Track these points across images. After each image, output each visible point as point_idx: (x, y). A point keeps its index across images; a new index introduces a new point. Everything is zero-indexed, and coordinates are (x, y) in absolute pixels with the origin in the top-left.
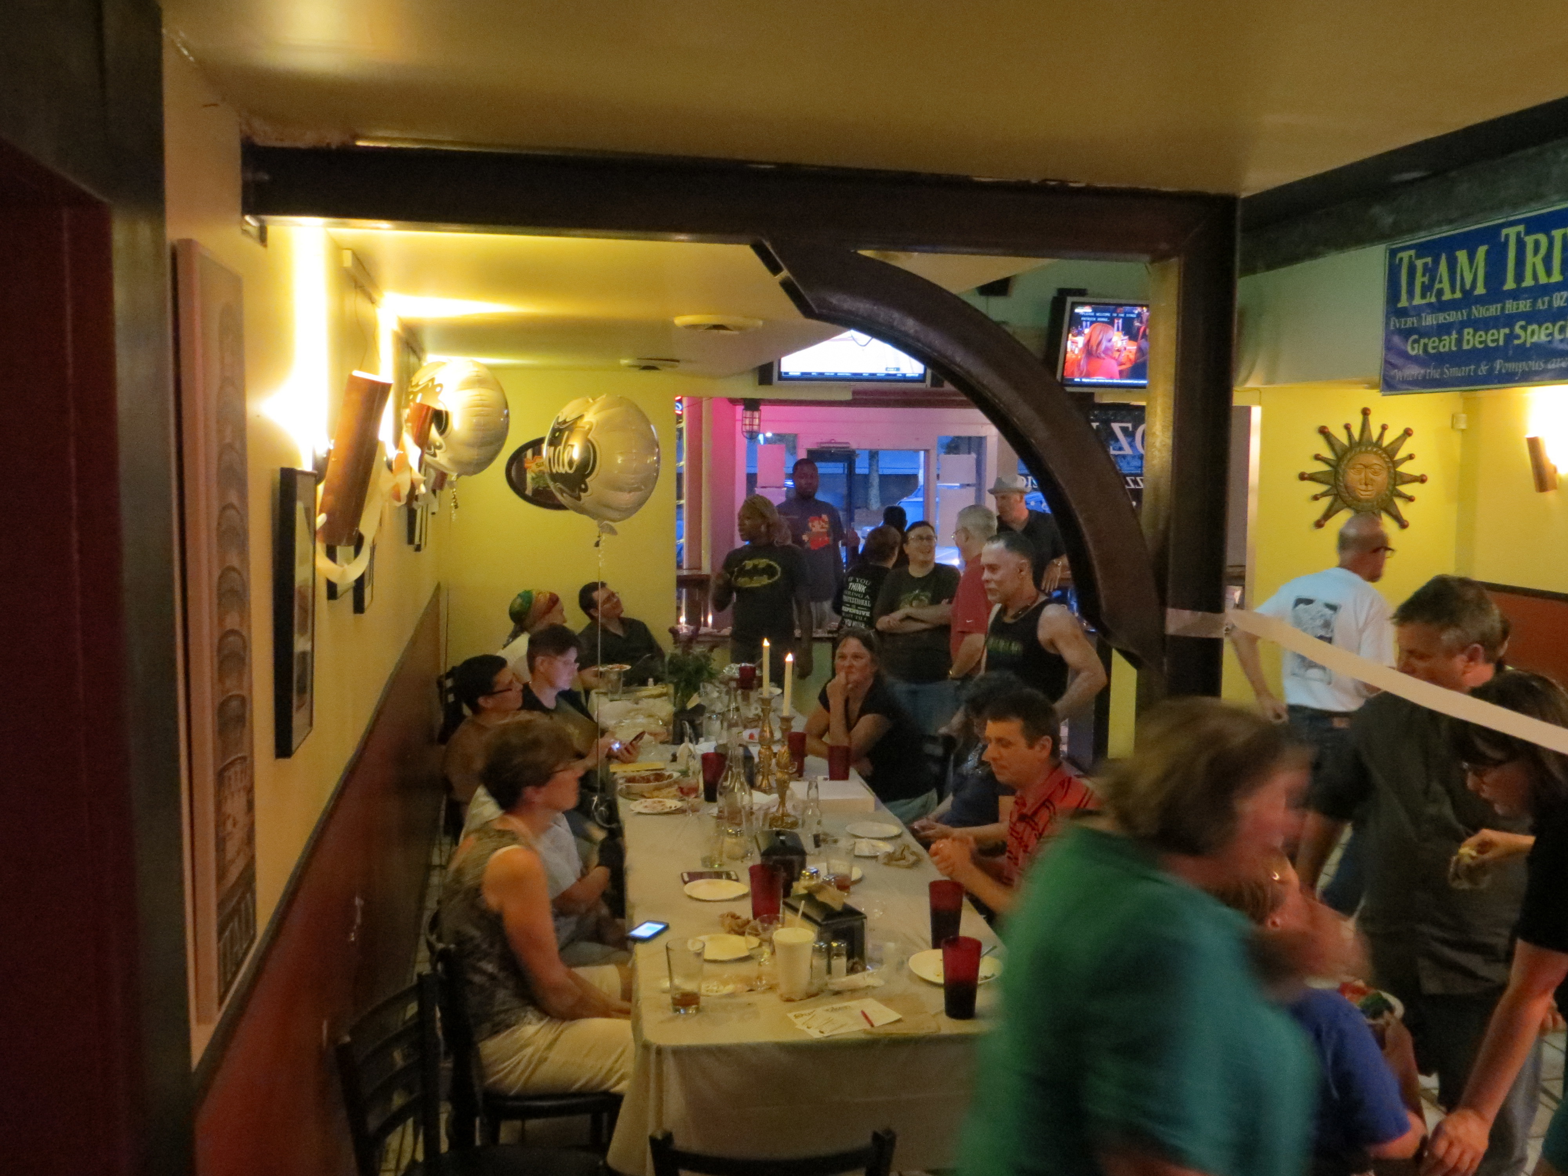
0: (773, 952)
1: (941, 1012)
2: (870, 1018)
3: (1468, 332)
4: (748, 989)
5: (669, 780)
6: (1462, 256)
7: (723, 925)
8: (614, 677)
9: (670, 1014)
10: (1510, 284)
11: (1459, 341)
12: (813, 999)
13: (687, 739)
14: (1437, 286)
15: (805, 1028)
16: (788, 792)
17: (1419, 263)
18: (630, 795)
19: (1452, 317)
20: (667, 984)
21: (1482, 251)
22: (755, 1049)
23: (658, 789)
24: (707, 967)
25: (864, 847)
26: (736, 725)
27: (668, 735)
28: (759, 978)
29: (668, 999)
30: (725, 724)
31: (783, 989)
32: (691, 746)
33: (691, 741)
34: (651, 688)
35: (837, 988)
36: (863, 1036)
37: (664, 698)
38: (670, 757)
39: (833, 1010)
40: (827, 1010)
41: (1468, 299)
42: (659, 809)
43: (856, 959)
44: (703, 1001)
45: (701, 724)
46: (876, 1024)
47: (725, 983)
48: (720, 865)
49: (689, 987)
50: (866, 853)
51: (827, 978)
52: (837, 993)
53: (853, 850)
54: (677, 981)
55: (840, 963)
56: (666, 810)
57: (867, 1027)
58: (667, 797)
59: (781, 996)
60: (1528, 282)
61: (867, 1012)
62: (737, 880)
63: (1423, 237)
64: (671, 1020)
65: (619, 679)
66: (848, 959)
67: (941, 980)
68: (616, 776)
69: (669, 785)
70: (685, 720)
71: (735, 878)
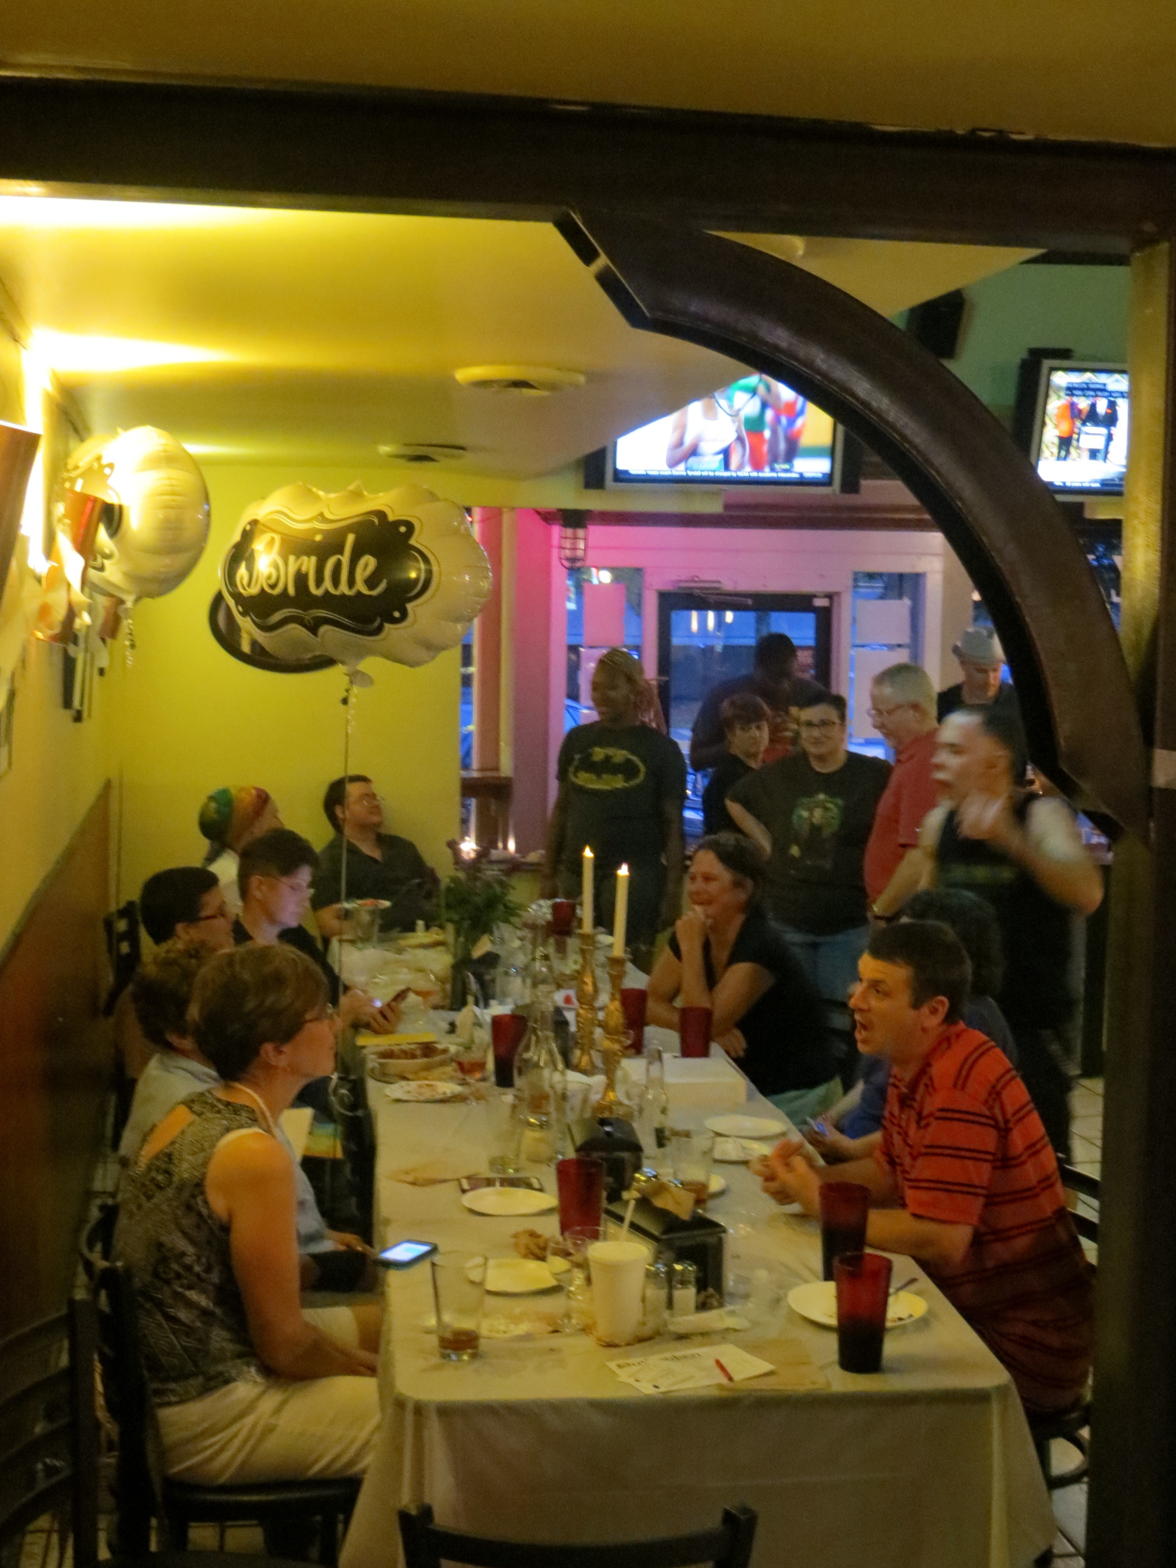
0: (589, 1280)
1: (833, 1363)
2: (729, 1369)
4: (550, 1329)
5: (443, 1057)
7: (516, 1246)
8: (366, 918)
9: (436, 1360)
12: (646, 1344)
13: (470, 999)
15: (632, 1381)
16: (619, 1074)
18: (385, 1077)
20: (432, 1321)
22: (557, 1408)
23: (428, 1068)
24: (490, 1301)
25: (729, 1149)
26: (544, 981)
27: (444, 998)
28: (568, 1316)
29: (433, 1341)
30: (529, 982)
31: (603, 1330)
32: (477, 1010)
33: (477, 1004)
34: (421, 935)
35: (681, 1330)
36: (715, 1393)
37: (440, 948)
38: (445, 1026)
39: (676, 1358)
40: (667, 1359)
42: (427, 1094)
43: (711, 1290)
44: (483, 1344)
45: (493, 981)
46: (737, 1377)
47: (516, 1320)
48: (517, 1170)
49: (466, 1324)
50: (734, 1156)
51: (666, 1314)
52: (682, 1337)
53: (711, 1150)
54: (447, 1318)
55: (687, 1295)
56: (439, 1097)
57: (724, 1381)
58: (440, 1080)
59: (599, 1339)
61: (723, 1361)
62: (541, 1190)
64: (436, 1368)
65: (373, 922)
66: (699, 1291)
67: (833, 1321)
68: (365, 1051)
69: (443, 1064)
70: (470, 974)
71: (536, 1185)
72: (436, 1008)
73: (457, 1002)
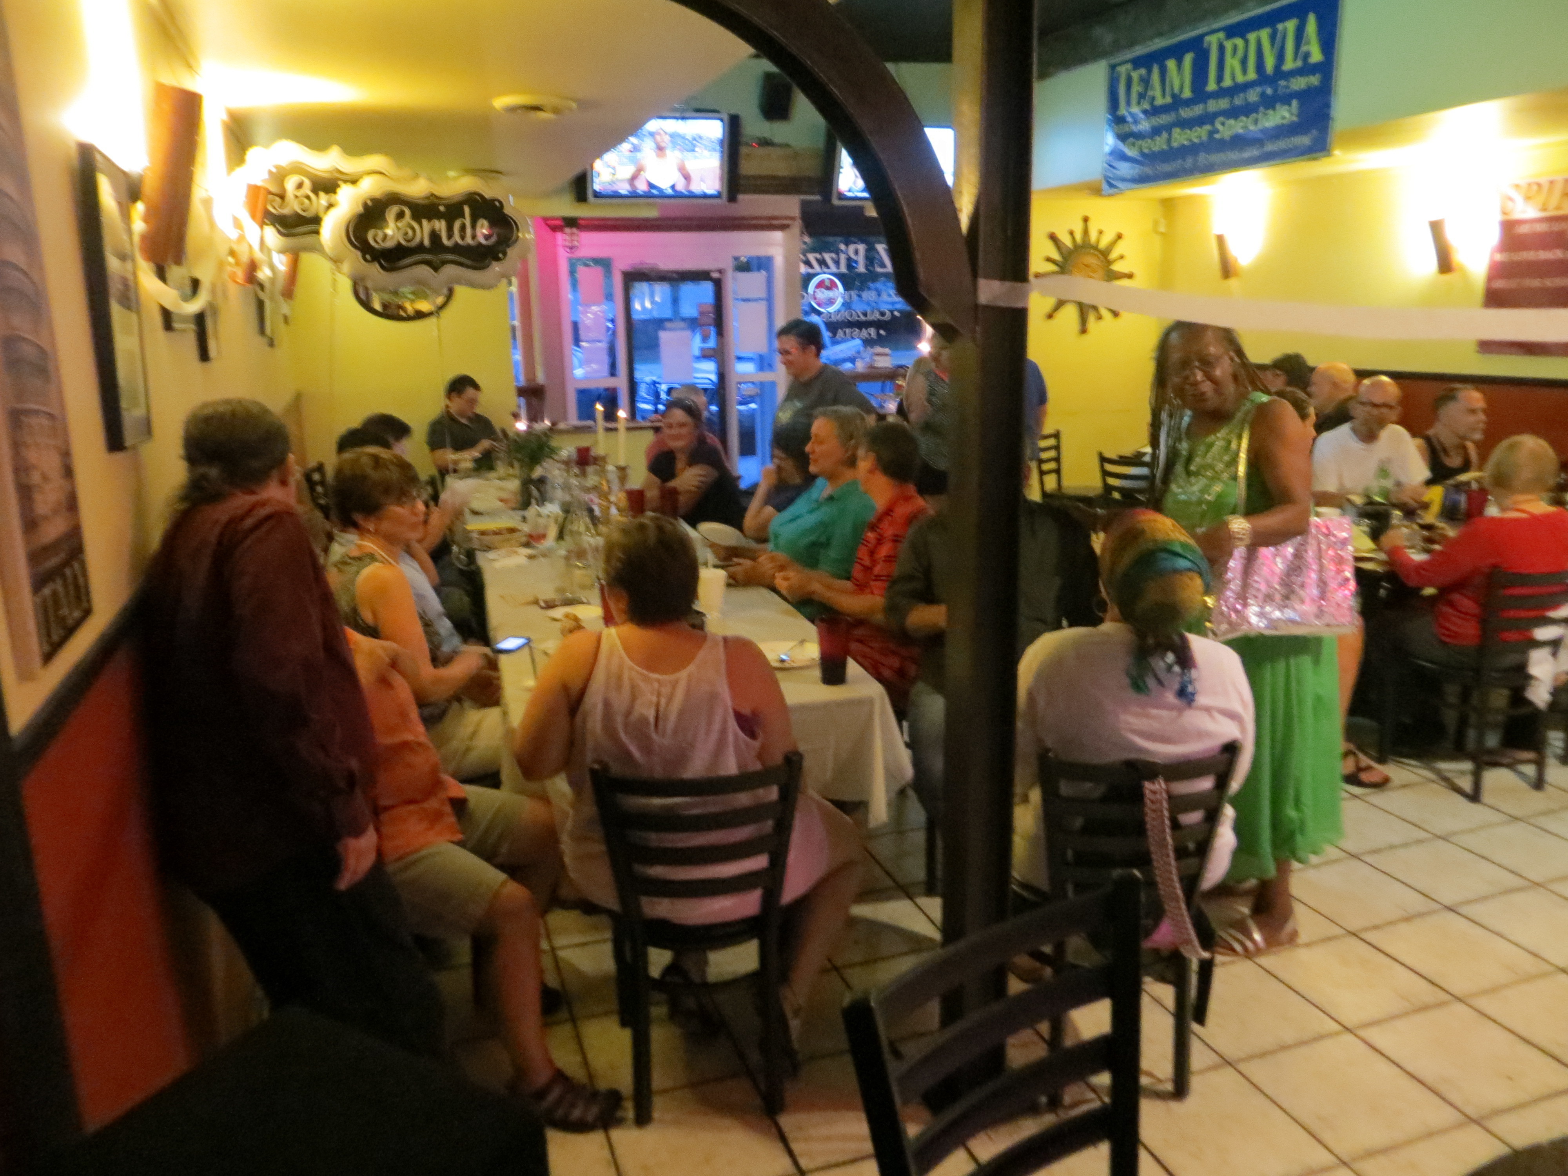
3: (1176, 131)
5: (520, 534)
6: (1171, 64)
10: (1212, 86)
11: (1169, 141)
14: (1150, 93)
17: (1135, 75)
19: (1164, 119)
21: (1188, 58)
32: (538, 508)
33: (537, 504)
37: (512, 477)
38: (519, 518)
41: (1178, 102)
48: (572, 593)
60: (1227, 82)
63: (1140, 51)
70: (533, 488)
71: (584, 600)
72: (514, 509)
73: (525, 504)
